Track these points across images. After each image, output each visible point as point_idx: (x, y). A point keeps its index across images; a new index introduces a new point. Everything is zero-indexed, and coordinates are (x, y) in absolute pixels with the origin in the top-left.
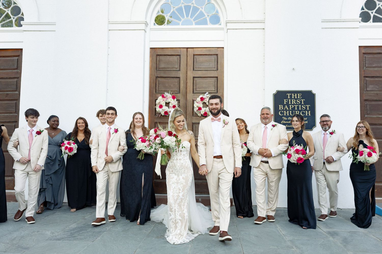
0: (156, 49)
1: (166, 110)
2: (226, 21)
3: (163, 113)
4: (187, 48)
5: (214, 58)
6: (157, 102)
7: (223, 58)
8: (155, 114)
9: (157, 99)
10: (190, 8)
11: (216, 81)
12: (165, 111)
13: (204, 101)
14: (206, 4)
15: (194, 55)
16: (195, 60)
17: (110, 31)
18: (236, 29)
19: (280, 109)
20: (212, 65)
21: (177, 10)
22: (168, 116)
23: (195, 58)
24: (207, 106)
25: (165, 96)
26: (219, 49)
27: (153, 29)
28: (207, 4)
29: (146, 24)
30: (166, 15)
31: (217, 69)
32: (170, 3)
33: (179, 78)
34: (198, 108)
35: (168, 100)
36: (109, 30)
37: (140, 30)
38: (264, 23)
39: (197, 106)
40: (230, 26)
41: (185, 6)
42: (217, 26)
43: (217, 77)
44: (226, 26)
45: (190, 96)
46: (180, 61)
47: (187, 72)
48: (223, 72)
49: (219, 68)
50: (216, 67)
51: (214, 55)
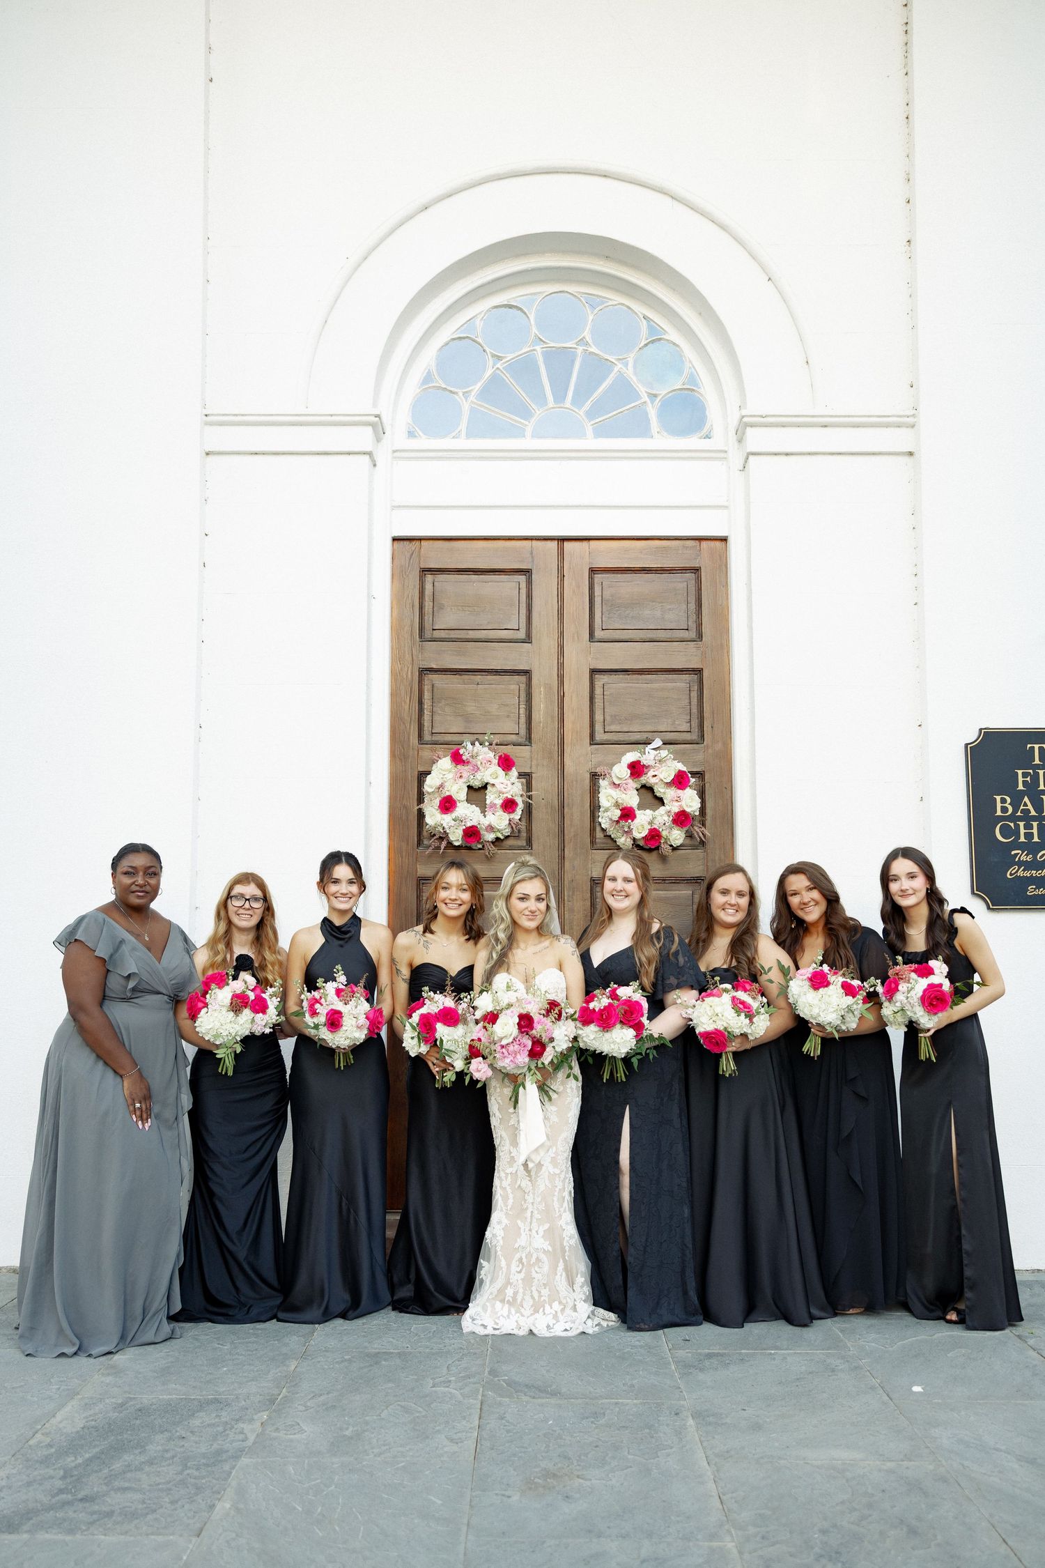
0: (418, 543)
1: (474, 823)
2: (743, 417)
3: (456, 837)
4: (562, 540)
5: (682, 583)
6: (430, 783)
7: (726, 585)
8: (419, 843)
9: (429, 773)
10: (573, 362)
11: (696, 686)
12: (469, 824)
13: (643, 780)
14: (642, 344)
15: (593, 571)
16: (597, 593)
17: (210, 458)
18: (787, 454)
19: (999, 813)
20: (676, 614)
21: (511, 368)
22: (480, 846)
23: (596, 586)
24: (657, 802)
25: (464, 758)
26: (704, 544)
27: (403, 454)
28: (646, 345)
29: (378, 428)
30: (464, 393)
31: (700, 636)
32: (480, 340)
33: (527, 673)
34: (618, 813)
35: (479, 776)
36: (207, 454)
37: (349, 453)
38: (913, 426)
39: (614, 801)
40: (757, 440)
41: (549, 355)
42: (693, 442)
43: (698, 672)
44: (741, 440)
45: (579, 759)
46: (529, 596)
47: (561, 648)
48: (724, 648)
49: (706, 629)
50: (693, 626)
51: (684, 570)
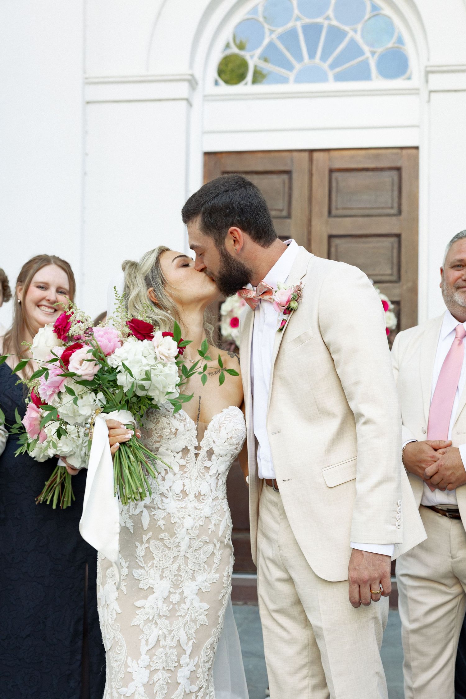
0: (220, 155)
2: (426, 67)
4: (311, 151)
5: (388, 177)
6: (225, 309)
7: (417, 178)
9: (224, 302)
10: (321, 32)
11: (396, 245)
14: (367, 18)
15: (331, 171)
16: (334, 185)
17: (89, 105)
18: (456, 91)
20: (384, 198)
21: (281, 37)
23: (333, 180)
26: (404, 152)
27: (211, 98)
28: (369, 18)
29: (192, 82)
30: (251, 55)
31: (400, 212)
32: (261, 20)
36: (88, 103)
37: (173, 100)
40: (436, 81)
41: (306, 28)
42: (398, 83)
43: (398, 236)
44: (427, 81)
46: (290, 188)
47: (310, 221)
48: (415, 220)
49: (405, 207)
50: (396, 205)
51: (391, 169)
